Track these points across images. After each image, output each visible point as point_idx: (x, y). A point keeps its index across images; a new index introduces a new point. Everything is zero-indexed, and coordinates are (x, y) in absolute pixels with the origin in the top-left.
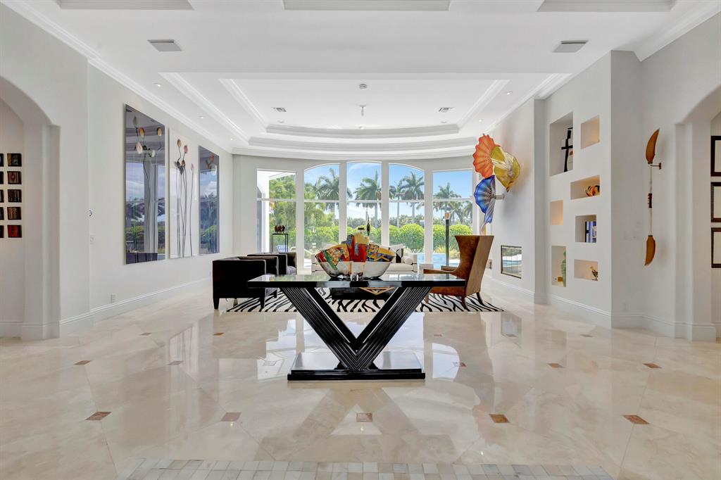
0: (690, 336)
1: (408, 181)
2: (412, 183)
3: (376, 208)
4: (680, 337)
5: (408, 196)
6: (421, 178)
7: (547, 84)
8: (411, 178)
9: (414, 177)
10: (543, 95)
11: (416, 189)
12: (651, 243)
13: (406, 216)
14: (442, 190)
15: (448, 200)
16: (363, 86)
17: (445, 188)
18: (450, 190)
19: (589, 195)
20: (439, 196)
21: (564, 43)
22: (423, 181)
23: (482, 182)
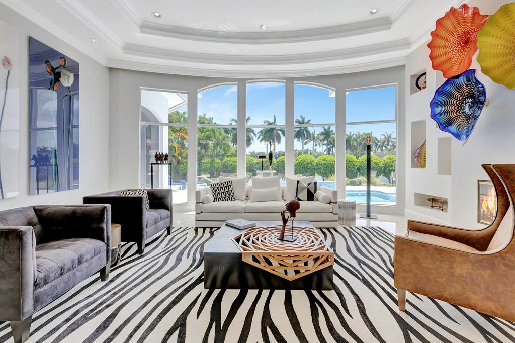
23: (446, 83)
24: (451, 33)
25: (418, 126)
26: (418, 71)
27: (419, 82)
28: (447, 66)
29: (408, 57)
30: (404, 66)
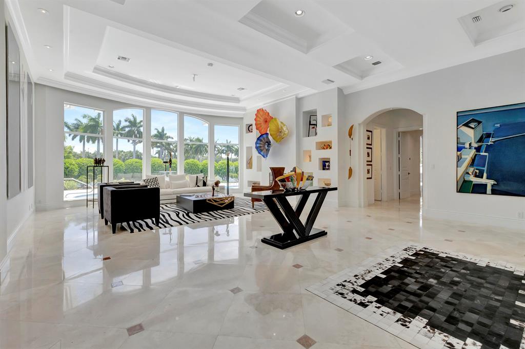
0: (362, 206)
1: (130, 122)
2: (133, 123)
3: (99, 142)
4: (360, 207)
5: (129, 135)
6: (141, 121)
7: (304, 92)
8: (132, 119)
9: (135, 119)
10: (300, 96)
11: (137, 130)
12: (351, 170)
13: (122, 151)
14: (158, 132)
15: (164, 141)
16: (211, 65)
17: (160, 131)
18: (165, 132)
19: (324, 149)
20: (155, 136)
21: (328, 80)
22: (142, 124)
23: (260, 136)
24: (262, 117)
25: (249, 149)
26: (250, 123)
27: (249, 128)
28: (260, 128)
29: (244, 114)
30: (243, 118)
